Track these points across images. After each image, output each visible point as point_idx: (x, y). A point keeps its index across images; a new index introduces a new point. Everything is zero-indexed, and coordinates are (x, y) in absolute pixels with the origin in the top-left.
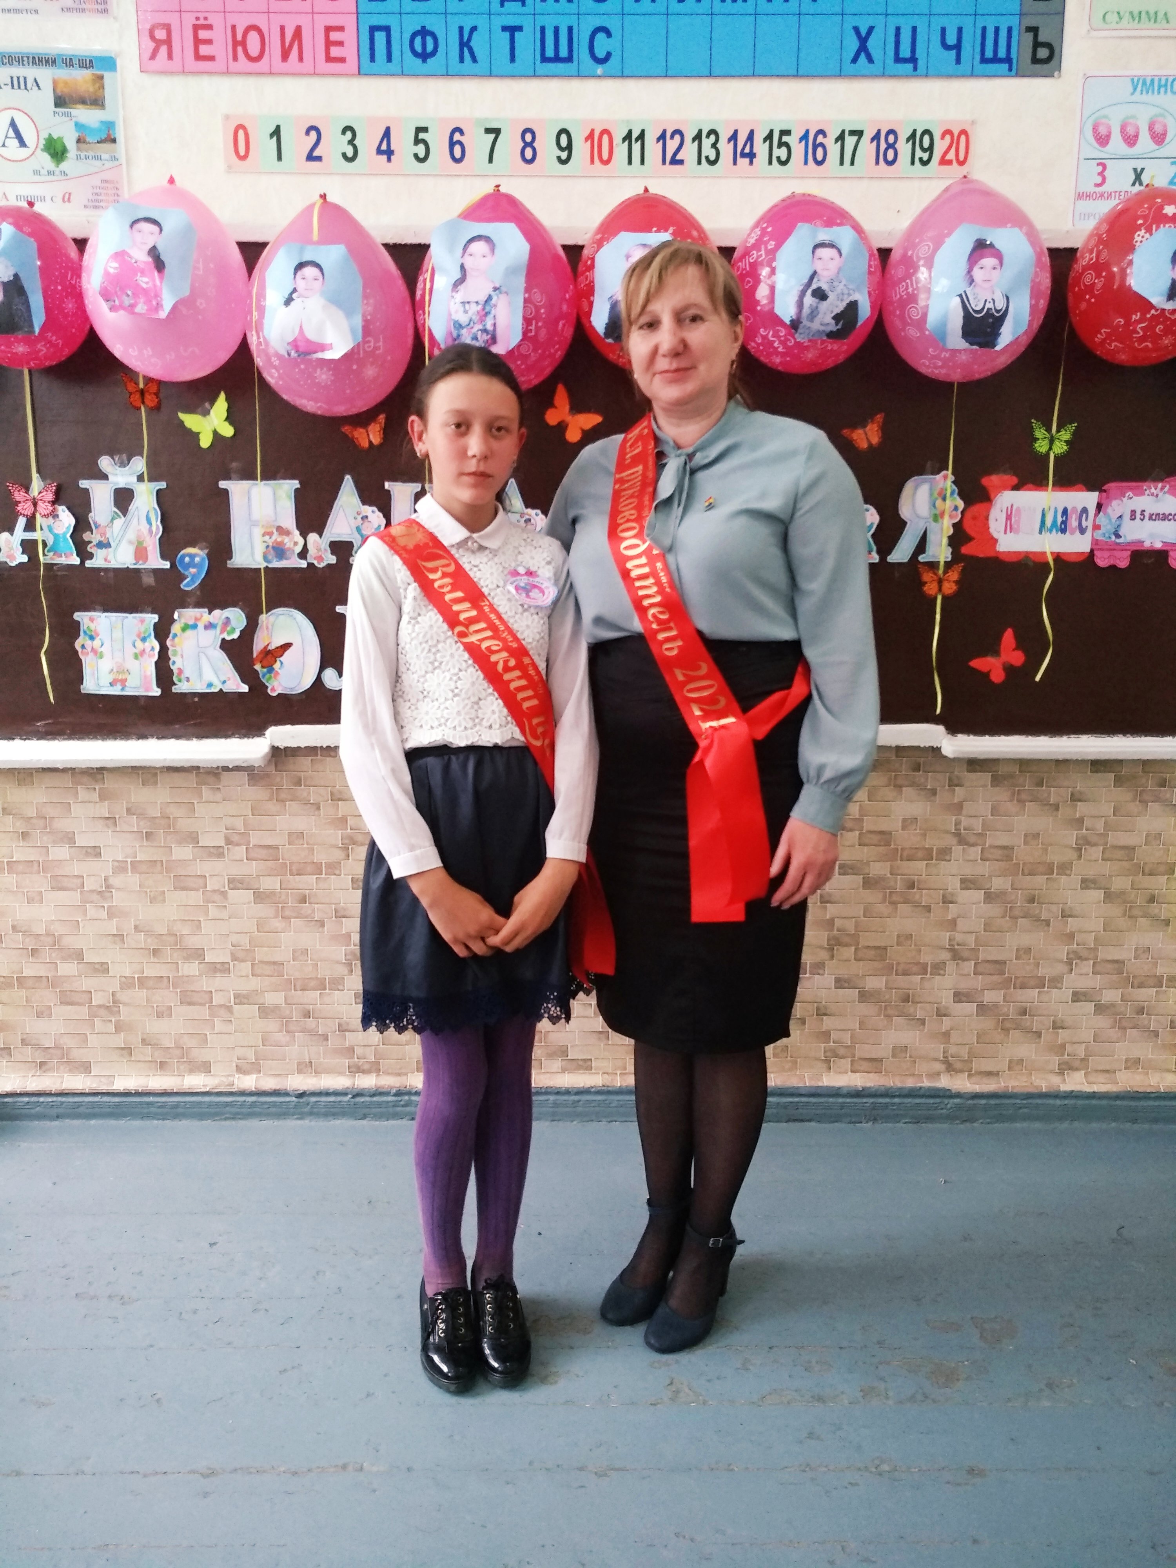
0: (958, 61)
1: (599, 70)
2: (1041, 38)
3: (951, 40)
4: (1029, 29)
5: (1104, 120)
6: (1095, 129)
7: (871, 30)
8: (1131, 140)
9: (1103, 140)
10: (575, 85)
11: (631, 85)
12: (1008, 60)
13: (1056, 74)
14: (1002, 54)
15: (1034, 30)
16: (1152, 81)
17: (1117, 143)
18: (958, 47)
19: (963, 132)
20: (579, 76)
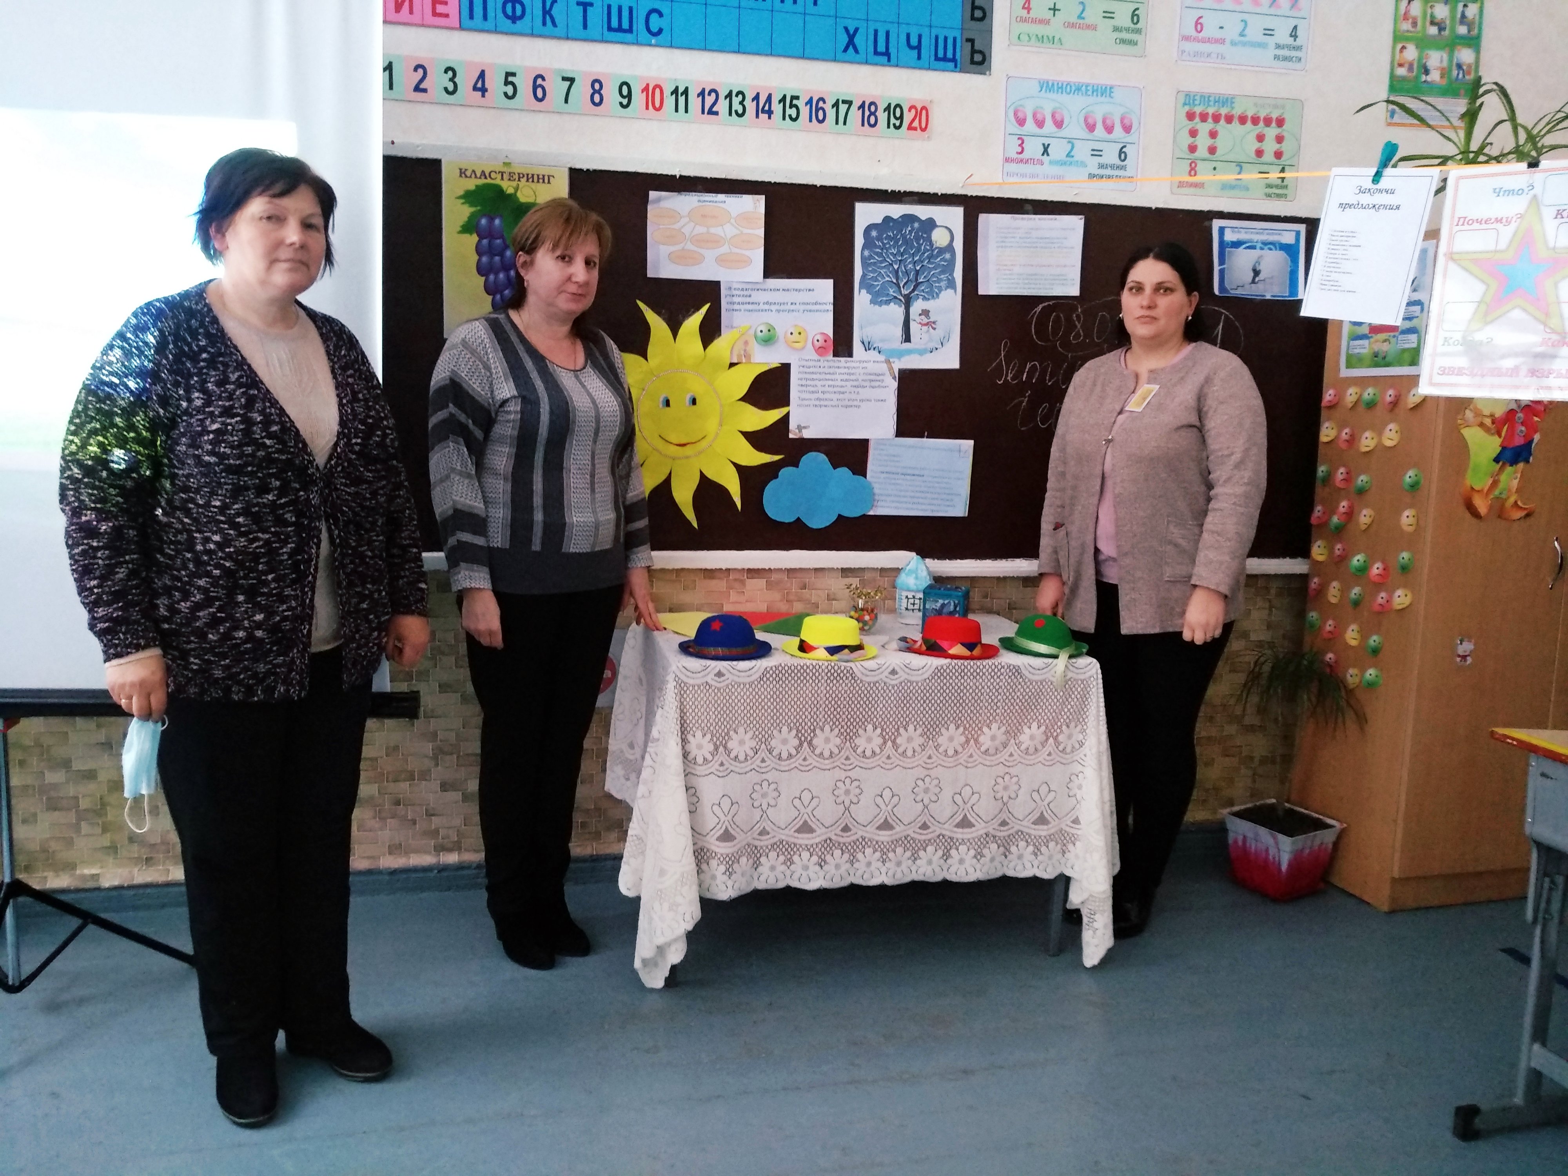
0: (919, 58)
1: (653, 42)
2: (977, 47)
3: (914, 41)
4: (968, 40)
5: (1021, 108)
6: (1015, 113)
7: (856, 30)
8: (1040, 124)
9: (1021, 122)
10: (634, 49)
11: (677, 54)
12: (954, 60)
13: (988, 73)
14: (950, 55)
15: (971, 41)
16: (1053, 85)
17: (1030, 125)
18: (919, 47)
19: (924, 108)
20: (637, 43)
